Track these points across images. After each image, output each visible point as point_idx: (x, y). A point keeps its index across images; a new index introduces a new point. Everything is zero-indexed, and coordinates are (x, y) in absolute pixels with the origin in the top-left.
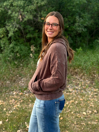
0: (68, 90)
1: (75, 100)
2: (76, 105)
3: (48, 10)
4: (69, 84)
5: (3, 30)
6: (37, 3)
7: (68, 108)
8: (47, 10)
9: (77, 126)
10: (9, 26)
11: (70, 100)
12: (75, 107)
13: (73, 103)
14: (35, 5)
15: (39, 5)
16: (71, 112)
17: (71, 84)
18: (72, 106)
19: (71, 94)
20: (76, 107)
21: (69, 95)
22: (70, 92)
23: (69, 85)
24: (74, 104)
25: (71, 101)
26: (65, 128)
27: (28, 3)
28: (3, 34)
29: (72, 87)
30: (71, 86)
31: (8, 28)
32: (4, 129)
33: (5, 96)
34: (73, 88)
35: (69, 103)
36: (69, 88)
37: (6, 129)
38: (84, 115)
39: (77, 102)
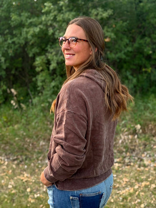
0: (142, 163)
1: (151, 182)
2: (152, 192)
3: (116, 25)
4: (145, 151)
5: (42, 60)
6: (97, 15)
7: (137, 196)
8: (114, 26)
10: (51, 53)
11: (142, 181)
12: (149, 196)
13: (146, 186)
15: (99, 17)
16: (140, 204)
17: (149, 152)
18: (145, 192)
19: (147, 169)
20: (151, 196)
21: (142, 172)
22: (145, 166)
23: (146, 153)
24: (149, 190)
25: (143, 184)
28: (41, 66)
29: (150, 156)
30: (148, 156)
31: (50, 56)
33: (35, 166)
34: (152, 158)
35: (139, 187)
36: (145, 159)
39: (154, 186)
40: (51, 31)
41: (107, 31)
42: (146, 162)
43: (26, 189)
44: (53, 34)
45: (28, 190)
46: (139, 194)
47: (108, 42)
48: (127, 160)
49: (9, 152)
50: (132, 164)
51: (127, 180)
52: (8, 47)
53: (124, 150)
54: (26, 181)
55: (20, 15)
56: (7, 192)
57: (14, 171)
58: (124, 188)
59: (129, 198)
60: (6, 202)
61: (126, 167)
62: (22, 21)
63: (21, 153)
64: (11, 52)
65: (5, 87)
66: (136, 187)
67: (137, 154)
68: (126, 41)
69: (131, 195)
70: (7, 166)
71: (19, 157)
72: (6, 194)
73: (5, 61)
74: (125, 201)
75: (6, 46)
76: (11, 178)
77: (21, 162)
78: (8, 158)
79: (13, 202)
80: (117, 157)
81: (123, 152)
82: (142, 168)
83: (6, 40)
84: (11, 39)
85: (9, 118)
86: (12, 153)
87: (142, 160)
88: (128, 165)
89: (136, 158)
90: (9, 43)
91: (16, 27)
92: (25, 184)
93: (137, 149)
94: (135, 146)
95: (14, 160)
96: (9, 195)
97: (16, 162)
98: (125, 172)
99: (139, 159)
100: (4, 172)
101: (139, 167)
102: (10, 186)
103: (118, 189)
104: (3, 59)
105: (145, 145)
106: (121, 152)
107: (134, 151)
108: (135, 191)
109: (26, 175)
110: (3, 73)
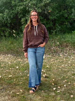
0: (59, 56)
3: (53, 5)
5: (24, 20)
6: (45, 2)
9: (56, 70)
10: (28, 17)
13: (59, 61)
14: (43, 3)
15: (46, 2)
21: (59, 58)
22: (60, 56)
25: (58, 61)
27: (39, 2)
28: (24, 22)
30: (62, 54)
31: (27, 18)
37: (19, 70)
38: (62, 66)
39: (61, 61)
40: (27, 8)
41: (49, 8)
42: (61, 56)
44: (28, 9)
45: (21, 63)
46: (56, 63)
47: (50, 12)
48: (54, 55)
50: (56, 56)
52: (11, 14)
53: (54, 52)
54: (20, 61)
55: (15, 2)
62: (16, 4)
63: (17, 53)
64: (12, 16)
65: (9, 31)
68: (57, 11)
69: (53, 63)
70: (13, 57)
71: (17, 55)
73: (10, 20)
75: (10, 14)
76: (15, 60)
77: (17, 56)
78: (13, 55)
79: (17, 65)
81: (53, 53)
84: (12, 11)
85: (12, 42)
86: (14, 53)
87: (59, 55)
89: (58, 54)
90: (11, 13)
91: (14, 6)
98: (53, 58)
102: (15, 62)
104: (9, 19)
105: (61, 51)
106: (52, 53)
107: (57, 52)
108: (55, 62)
109: (19, 59)
110: (9, 25)
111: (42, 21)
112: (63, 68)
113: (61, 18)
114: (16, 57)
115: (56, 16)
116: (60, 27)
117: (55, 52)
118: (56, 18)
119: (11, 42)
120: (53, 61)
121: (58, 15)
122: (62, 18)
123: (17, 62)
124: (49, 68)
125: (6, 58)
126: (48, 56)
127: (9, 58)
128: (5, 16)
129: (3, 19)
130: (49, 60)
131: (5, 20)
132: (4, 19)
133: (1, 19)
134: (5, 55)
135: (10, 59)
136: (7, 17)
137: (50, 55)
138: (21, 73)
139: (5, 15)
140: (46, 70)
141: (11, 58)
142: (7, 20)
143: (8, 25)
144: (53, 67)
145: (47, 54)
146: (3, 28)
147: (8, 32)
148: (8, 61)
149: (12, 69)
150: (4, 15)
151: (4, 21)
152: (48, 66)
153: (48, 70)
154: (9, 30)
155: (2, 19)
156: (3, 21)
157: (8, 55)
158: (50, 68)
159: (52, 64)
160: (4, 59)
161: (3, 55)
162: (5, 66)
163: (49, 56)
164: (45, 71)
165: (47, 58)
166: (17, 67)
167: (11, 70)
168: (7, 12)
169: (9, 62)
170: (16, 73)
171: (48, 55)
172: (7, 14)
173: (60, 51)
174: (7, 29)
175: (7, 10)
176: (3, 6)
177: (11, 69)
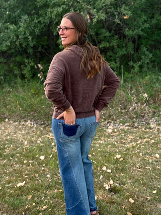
0: (149, 126)
1: (151, 139)
2: (151, 145)
3: (134, 3)
4: (153, 117)
9: (139, 170)
11: (145, 138)
13: (147, 142)
16: (139, 153)
17: (156, 118)
18: (145, 145)
19: (151, 131)
20: (149, 148)
21: (147, 133)
22: (150, 128)
23: (153, 119)
24: (149, 144)
25: (145, 140)
26: (122, 171)
30: (155, 121)
32: (44, 165)
34: (157, 123)
35: (141, 142)
36: (151, 123)
37: (47, 165)
38: (156, 157)
39: (153, 141)
41: (125, 10)
42: (152, 126)
43: (51, 144)
45: (53, 144)
46: (140, 147)
47: (127, 19)
48: (136, 125)
49: (38, 118)
50: (139, 127)
51: (133, 138)
53: (134, 116)
54: (51, 139)
56: (37, 145)
57: (41, 132)
58: (129, 143)
59: (132, 149)
60: (36, 151)
61: (135, 129)
63: (47, 119)
64: (37, 31)
66: (139, 142)
67: (146, 120)
68: (144, 17)
69: (133, 147)
70: (36, 128)
71: (46, 122)
72: (36, 147)
73: (32, 39)
74: (128, 151)
75: (33, 25)
76: (39, 136)
77: (47, 126)
78: (36, 123)
79: (41, 151)
80: (128, 121)
81: (134, 118)
82: (148, 130)
83: (33, 20)
84: (37, 19)
85: (37, 91)
86: (40, 118)
87: (149, 124)
88: (135, 128)
89: (144, 123)
90: (36, 23)
92: (51, 140)
93: (146, 115)
94: (145, 113)
95: (42, 124)
96: (38, 147)
97: (43, 126)
98: (132, 133)
99: (146, 123)
100: (34, 133)
101: (145, 129)
102: (38, 142)
103: (124, 143)
104: (30, 38)
105: (154, 113)
106: (132, 118)
107: (143, 117)
108: (137, 145)
109: (51, 134)
110: (30, 51)
111: (108, 42)
112: (157, 162)
113: (153, 33)
114: (44, 128)
115: (141, 29)
116: (151, 56)
117: (137, 117)
118: (141, 33)
119: (35, 91)
120: (131, 142)
121: (147, 25)
122: (156, 32)
123: (43, 143)
124: (120, 162)
125: (20, 130)
126: (121, 127)
127: (27, 131)
128: (21, 32)
129: (17, 37)
130: (121, 138)
131: (22, 41)
132: (20, 37)
133: (13, 38)
134: (19, 123)
135: (28, 133)
136: (25, 34)
137: (126, 124)
138: (48, 176)
139: (21, 29)
140: (113, 166)
141: (30, 131)
142: (26, 38)
143: (28, 52)
144: (131, 158)
145: (118, 120)
146: (18, 59)
147: (28, 67)
148: (24, 138)
149: (28, 162)
150: (20, 27)
151: (20, 42)
152: (118, 156)
153: (119, 169)
154: (32, 63)
155: (15, 37)
156: (17, 43)
157: (26, 121)
158: (125, 161)
159: (128, 149)
160: (15, 133)
161: (15, 122)
162: (14, 152)
163: (124, 127)
164: (109, 171)
165: (118, 131)
166: (42, 158)
167: (25, 164)
168: (25, 21)
169: (26, 143)
170: (37, 175)
171: (121, 124)
172: (25, 26)
173: (149, 112)
174: (26, 61)
175: (26, 17)
176: (18, 7)
177: (25, 162)
